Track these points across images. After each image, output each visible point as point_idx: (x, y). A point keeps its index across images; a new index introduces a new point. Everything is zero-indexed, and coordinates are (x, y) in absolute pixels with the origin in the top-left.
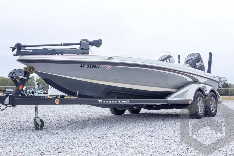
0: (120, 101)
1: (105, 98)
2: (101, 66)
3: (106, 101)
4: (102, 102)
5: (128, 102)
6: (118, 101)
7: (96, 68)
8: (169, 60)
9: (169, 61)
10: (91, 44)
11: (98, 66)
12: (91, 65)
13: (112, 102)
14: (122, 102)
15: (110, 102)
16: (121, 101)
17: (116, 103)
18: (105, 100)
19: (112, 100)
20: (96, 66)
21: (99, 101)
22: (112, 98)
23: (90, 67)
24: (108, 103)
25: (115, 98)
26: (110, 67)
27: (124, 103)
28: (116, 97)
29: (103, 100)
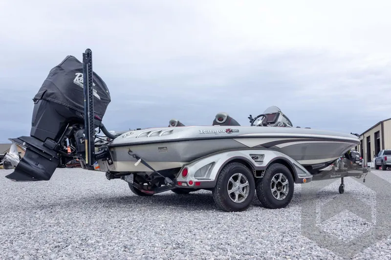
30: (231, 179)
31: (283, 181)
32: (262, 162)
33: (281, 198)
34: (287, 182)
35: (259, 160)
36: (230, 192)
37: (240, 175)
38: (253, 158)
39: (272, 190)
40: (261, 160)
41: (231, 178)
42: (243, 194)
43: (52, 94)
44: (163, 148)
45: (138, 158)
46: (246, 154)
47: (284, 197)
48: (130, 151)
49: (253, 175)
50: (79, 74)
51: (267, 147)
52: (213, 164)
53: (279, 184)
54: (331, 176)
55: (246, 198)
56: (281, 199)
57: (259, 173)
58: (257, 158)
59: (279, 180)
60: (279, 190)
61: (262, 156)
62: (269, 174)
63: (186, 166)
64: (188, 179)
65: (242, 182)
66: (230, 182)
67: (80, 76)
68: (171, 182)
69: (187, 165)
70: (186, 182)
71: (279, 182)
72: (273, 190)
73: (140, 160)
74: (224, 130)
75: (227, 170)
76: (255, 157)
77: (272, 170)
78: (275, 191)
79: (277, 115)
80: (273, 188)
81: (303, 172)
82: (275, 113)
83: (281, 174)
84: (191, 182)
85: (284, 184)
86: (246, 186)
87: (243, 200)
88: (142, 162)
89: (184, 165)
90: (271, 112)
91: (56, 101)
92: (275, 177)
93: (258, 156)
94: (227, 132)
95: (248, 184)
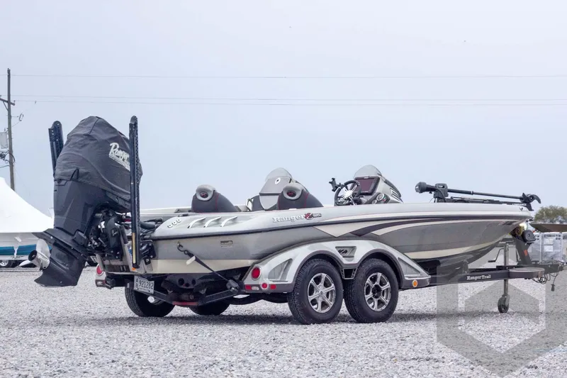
30: (312, 281)
31: (382, 283)
32: (353, 257)
33: (378, 308)
34: (388, 285)
35: (347, 254)
36: (311, 298)
37: (324, 275)
38: (340, 252)
39: (366, 296)
40: (352, 255)
41: (312, 279)
42: (327, 301)
43: (87, 173)
44: (227, 242)
45: (191, 255)
46: (330, 247)
47: (384, 307)
48: (180, 246)
49: (341, 276)
50: (113, 144)
51: (359, 235)
52: (290, 261)
53: (377, 289)
54: (468, 278)
55: (331, 306)
56: (379, 310)
57: (348, 272)
58: (346, 252)
59: (376, 283)
60: (376, 297)
61: (353, 248)
62: (362, 275)
63: (256, 265)
64: (260, 281)
65: (326, 285)
66: (311, 285)
67: (115, 147)
68: (237, 285)
69: (257, 263)
70: (258, 286)
71: (376, 286)
72: (368, 297)
73: (194, 258)
74: (303, 216)
75: (307, 269)
76: (343, 251)
77: (367, 268)
78: (371, 299)
79: (376, 180)
80: (367, 293)
81: (414, 272)
82: (372, 178)
83: (380, 275)
84: (264, 285)
85: (383, 288)
86: (332, 291)
87: (327, 310)
88: (197, 260)
89: (254, 264)
90: (365, 175)
91: (91, 183)
92: (371, 279)
93: (348, 249)
94: (306, 217)
95: (334, 289)
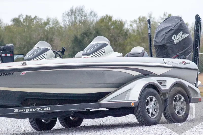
0: (38, 109)
1: (22, 107)
2: (15, 73)
3: (23, 110)
4: (18, 111)
5: (48, 109)
6: (37, 109)
7: (10, 75)
8: (104, 50)
9: (104, 52)
10: (3, 50)
11: (12, 74)
12: (4, 73)
13: (30, 110)
14: (42, 110)
15: (27, 111)
16: (40, 109)
17: (34, 111)
18: (21, 109)
19: (30, 109)
20: (10, 74)
21: (15, 111)
22: (29, 106)
23: (3, 75)
24: (25, 112)
25: (34, 106)
26: (24, 73)
27: (43, 110)
28: (35, 104)
29: (19, 109)
